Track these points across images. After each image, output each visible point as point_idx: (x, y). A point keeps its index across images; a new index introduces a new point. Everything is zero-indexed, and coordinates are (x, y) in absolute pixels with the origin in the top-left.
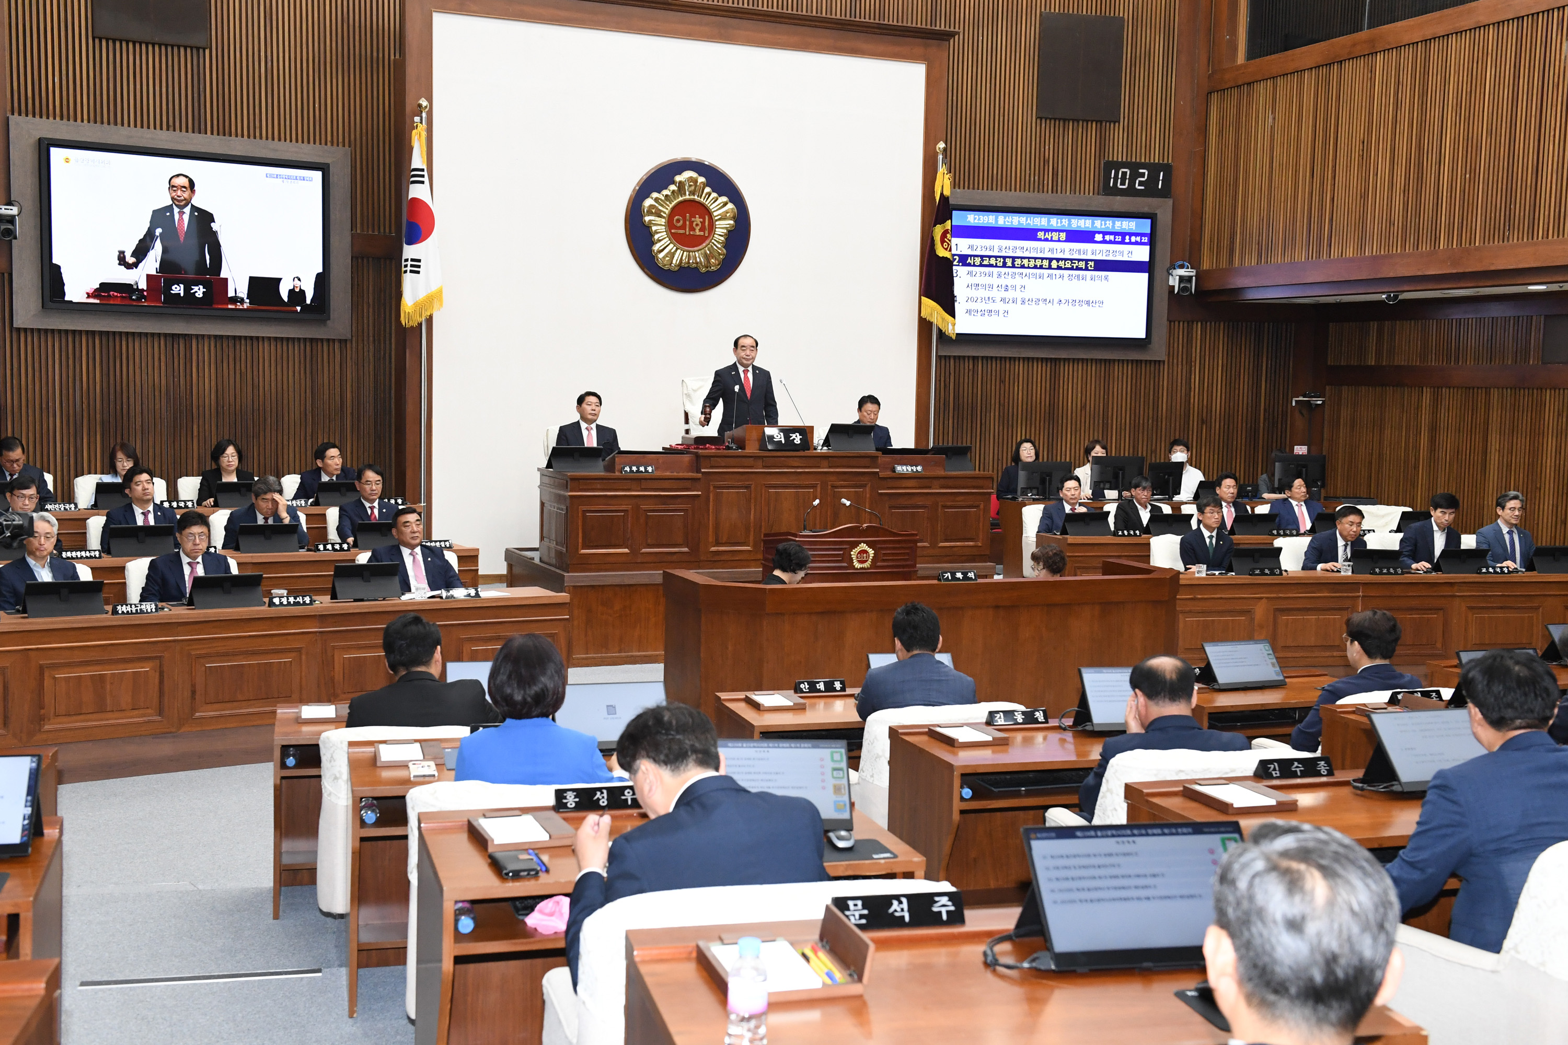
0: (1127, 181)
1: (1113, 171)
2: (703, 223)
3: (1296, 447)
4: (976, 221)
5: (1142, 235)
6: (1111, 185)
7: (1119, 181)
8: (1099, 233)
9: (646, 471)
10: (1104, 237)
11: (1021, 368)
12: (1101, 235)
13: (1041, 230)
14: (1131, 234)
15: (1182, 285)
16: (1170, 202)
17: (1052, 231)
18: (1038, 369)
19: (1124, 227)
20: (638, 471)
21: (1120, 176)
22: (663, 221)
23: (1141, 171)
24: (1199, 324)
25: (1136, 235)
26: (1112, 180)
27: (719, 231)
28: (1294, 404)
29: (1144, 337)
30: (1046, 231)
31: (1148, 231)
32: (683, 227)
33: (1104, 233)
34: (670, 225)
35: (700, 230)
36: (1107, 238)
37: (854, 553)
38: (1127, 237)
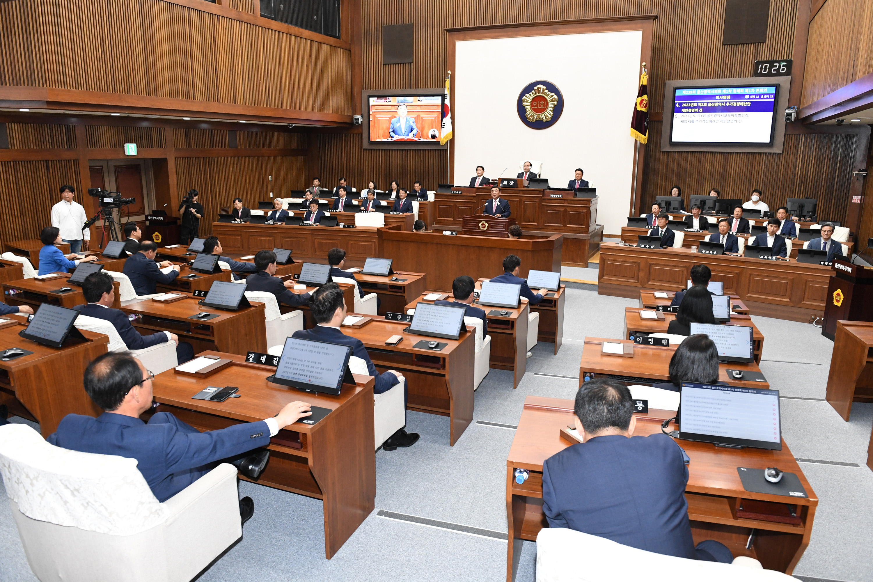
0: (767, 70)
1: (760, 66)
2: (544, 103)
3: (854, 196)
4: (687, 93)
5: (770, 94)
6: (759, 72)
7: (763, 70)
8: (747, 95)
9: (458, 193)
10: (750, 97)
11: (709, 156)
12: (748, 96)
13: (718, 95)
14: (764, 95)
15: (787, 117)
16: (789, 77)
17: (723, 95)
18: (718, 158)
19: (761, 91)
20: (456, 193)
21: (764, 68)
22: (529, 104)
23: (775, 64)
24: (804, 135)
25: (767, 94)
26: (759, 70)
27: (550, 106)
28: (854, 175)
29: (769, 142)
30: (720, 95)
31: (774, 92)
32: (537, 106)
33: (750, 95)
34: (532, 105)
35: (543, 106)
36: (752, 97)
37: (480, 224)
38: (762, 96)
